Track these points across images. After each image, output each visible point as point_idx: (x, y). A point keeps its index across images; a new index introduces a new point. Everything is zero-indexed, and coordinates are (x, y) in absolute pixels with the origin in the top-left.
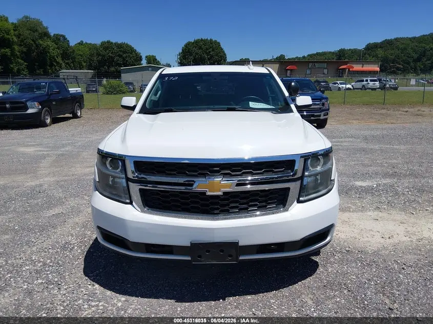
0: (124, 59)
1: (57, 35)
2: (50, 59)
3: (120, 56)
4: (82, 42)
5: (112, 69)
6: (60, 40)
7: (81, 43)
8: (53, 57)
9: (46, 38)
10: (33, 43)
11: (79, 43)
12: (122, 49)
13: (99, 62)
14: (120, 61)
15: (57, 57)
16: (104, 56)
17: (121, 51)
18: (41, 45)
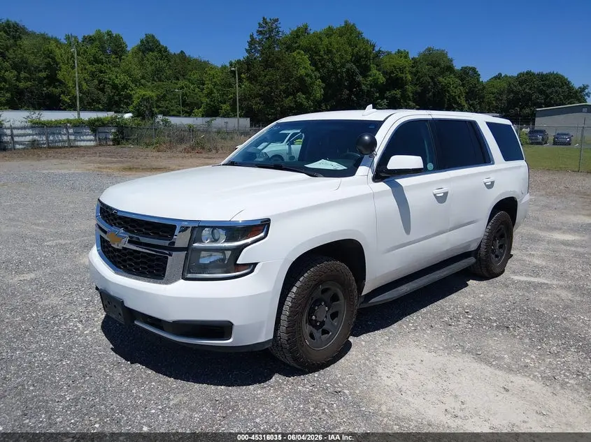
0: (547, 96)
1: (466, 68)
2: (449, 100)
3: (541, 92)
4: (500, 74)
5: (527, 111)
6: (468, 74)
7: (499, 77)
8: (454, 98)
9: (448, 73)
10: (430, 80)
11: (496, 78)
12: (547, 82)
13: (509, 102)
14: (541, 99)
15: (459, 97)
16: (516, 93)
17: (544, 85)
18: (440, 83)
